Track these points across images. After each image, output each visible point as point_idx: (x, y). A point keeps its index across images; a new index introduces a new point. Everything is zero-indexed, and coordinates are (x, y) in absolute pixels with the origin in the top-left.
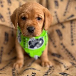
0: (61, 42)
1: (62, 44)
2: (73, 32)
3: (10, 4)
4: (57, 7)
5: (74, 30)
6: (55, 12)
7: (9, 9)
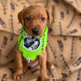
0: (61, 53)
1: (62, 56)
2: (74, 45)
3: (13, 11)
4: (62, 18)
5: (75, 44)
6: (60, 23)
7: (11, 16)
